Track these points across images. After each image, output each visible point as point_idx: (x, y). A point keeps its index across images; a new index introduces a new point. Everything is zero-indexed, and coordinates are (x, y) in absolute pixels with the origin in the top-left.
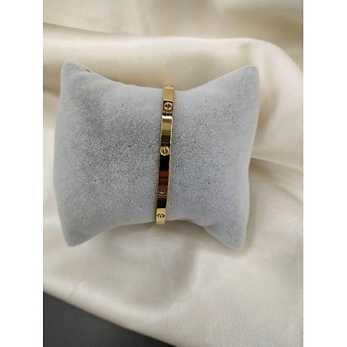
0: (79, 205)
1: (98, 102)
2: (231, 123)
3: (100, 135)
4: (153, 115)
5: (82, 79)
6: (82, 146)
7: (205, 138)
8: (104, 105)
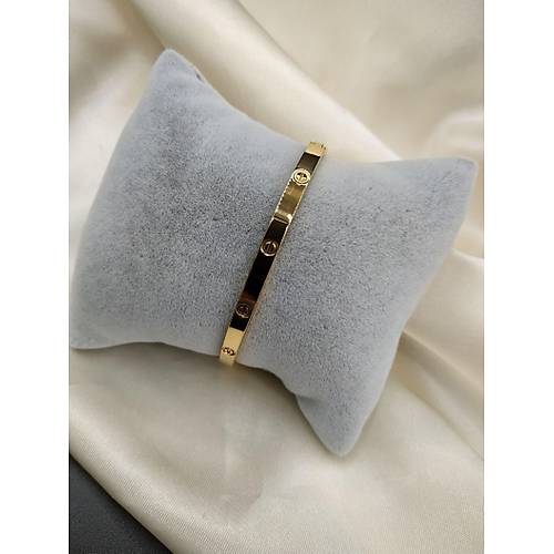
0: (104, 286)
1: (192, 130)
2: (400, 240)
3: (175, 184)
4: (272, 181)
5: (182, 86)
6: (140, 194)
7: (344, 249)
8: (200, 139)
